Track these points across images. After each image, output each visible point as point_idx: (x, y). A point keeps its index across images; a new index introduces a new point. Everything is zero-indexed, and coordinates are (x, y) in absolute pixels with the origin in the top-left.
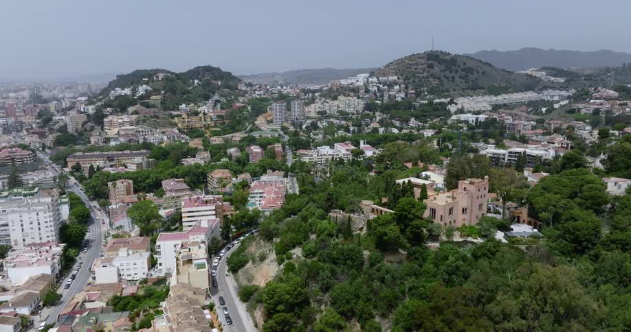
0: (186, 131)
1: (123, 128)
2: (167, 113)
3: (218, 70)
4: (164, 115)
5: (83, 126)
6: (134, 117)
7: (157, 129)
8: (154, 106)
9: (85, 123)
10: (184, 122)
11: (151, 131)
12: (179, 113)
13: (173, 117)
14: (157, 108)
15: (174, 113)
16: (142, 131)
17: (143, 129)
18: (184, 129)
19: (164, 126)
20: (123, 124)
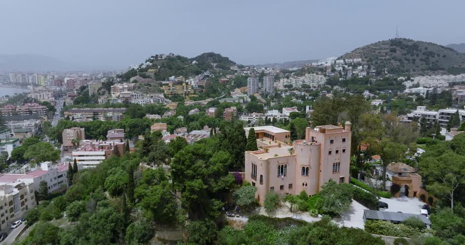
0: (170, 96)
1: (123, 92)
2: (159, 82)
3: (219, 55)
4: (156, 83)
5: (98, 91)
6: (133, 84)
7: (147, 94)
8: (149, 77)
9: (100, 89)
10: (169, 89)
11: (142, 95)
12: (168, 82)
13: (161, 85)
14: (151, 78)
15: (164, 82)
16: (135, 95)
17: (136, 94)
18: (169, 94)
19: (154, 92)
20: (123, 89)
